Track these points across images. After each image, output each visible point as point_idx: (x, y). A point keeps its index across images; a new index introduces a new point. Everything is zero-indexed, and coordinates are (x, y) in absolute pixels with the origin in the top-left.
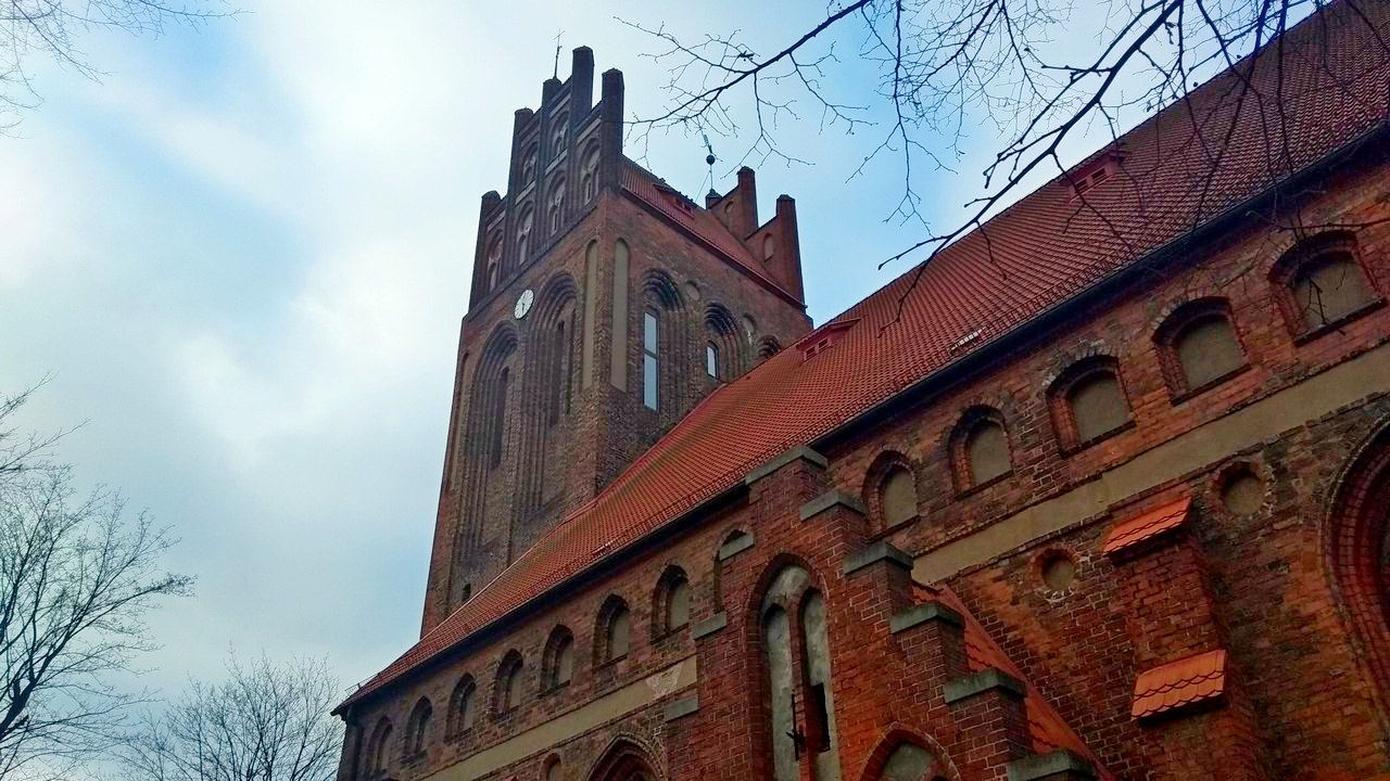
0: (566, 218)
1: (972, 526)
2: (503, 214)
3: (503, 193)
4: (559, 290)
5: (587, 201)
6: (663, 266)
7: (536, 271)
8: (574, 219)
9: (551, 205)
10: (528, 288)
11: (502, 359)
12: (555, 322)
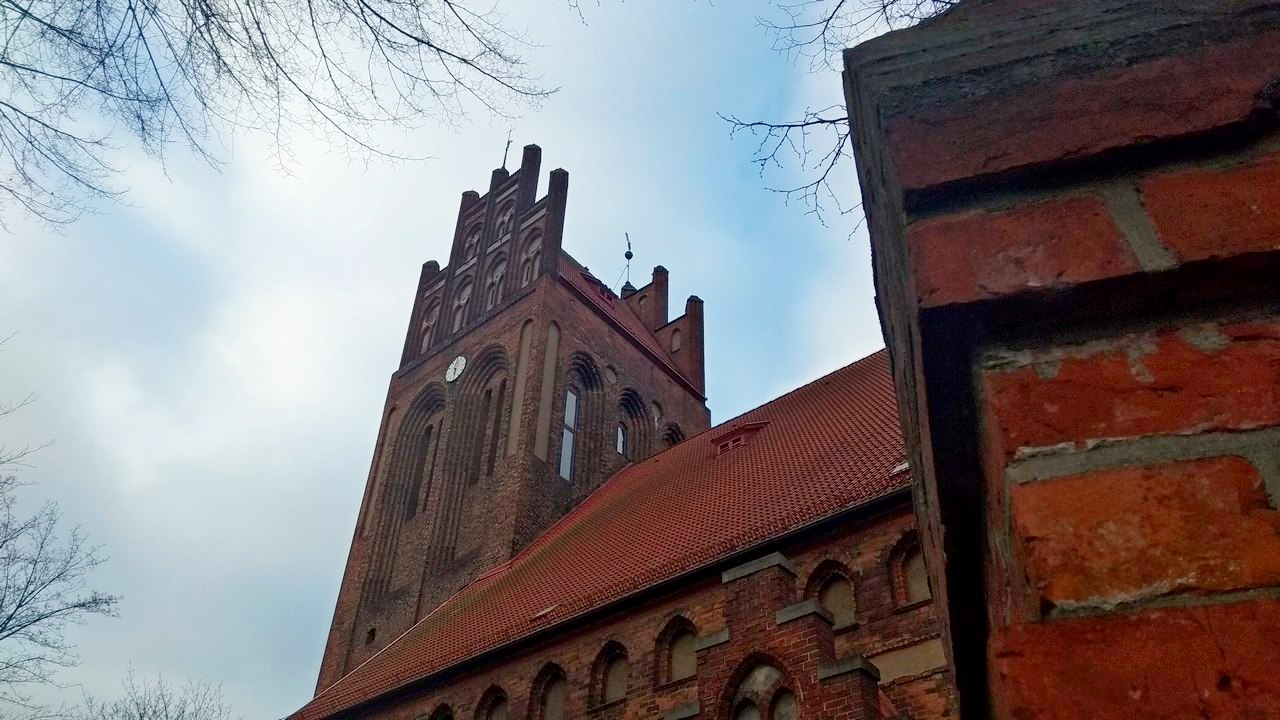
0: (504, 296)
1: (908, 640)
2: (443, 283)
3: (443, 263)
4: (491, 360)
5: (525, 284)
6: (588, 350)
7: (472, 339)
8: (513, 298)
9: (489, 281)
10: (461, 355)
11: (427, 416)
12: (483, 389)
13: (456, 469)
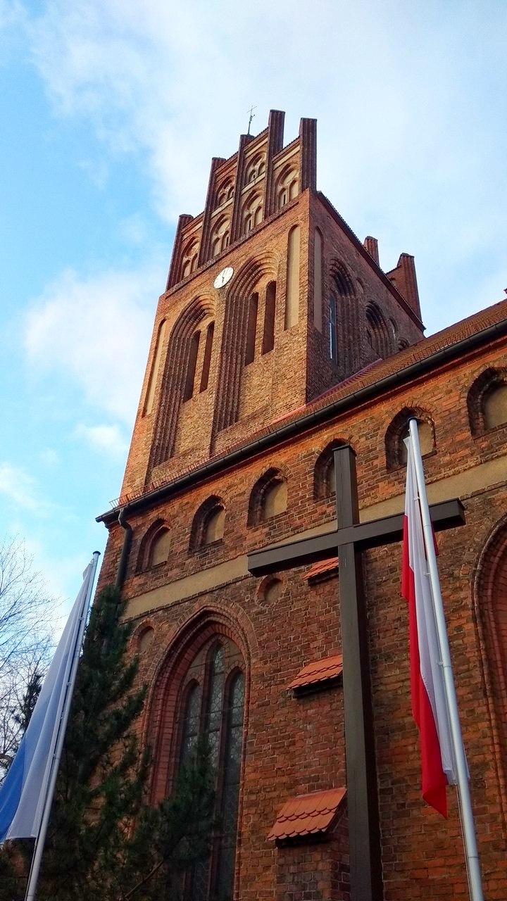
2: (201, 224)
3: (198, 213)
7: (236, 254)
8: (275, 215)
9: (246, 213)
10: (228, 266)
11: (195, 324)
12: (249, 293)
13: (232, 352)
